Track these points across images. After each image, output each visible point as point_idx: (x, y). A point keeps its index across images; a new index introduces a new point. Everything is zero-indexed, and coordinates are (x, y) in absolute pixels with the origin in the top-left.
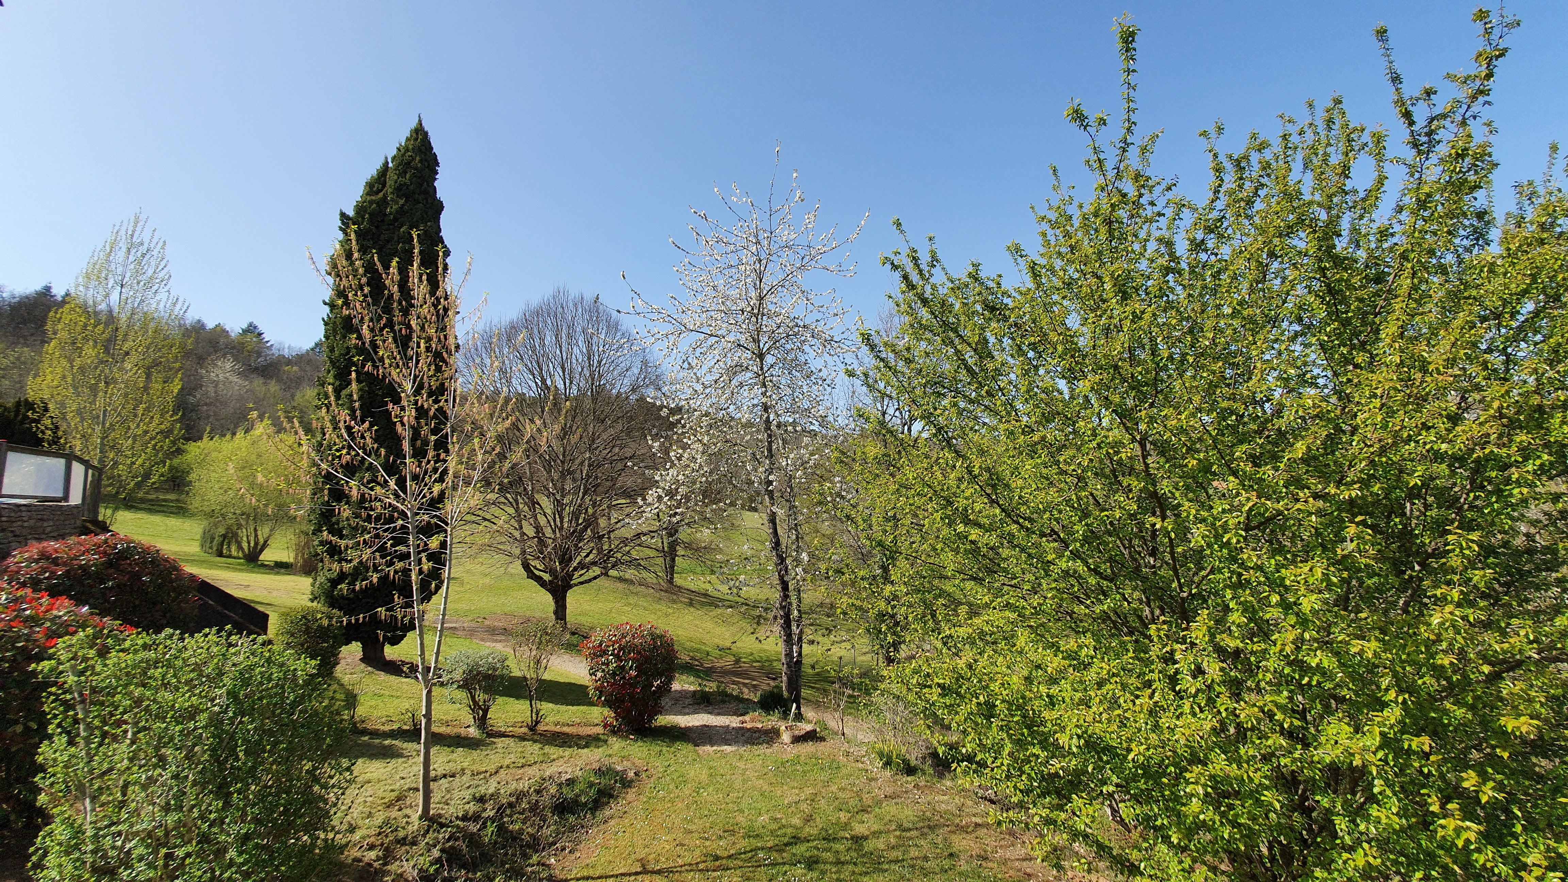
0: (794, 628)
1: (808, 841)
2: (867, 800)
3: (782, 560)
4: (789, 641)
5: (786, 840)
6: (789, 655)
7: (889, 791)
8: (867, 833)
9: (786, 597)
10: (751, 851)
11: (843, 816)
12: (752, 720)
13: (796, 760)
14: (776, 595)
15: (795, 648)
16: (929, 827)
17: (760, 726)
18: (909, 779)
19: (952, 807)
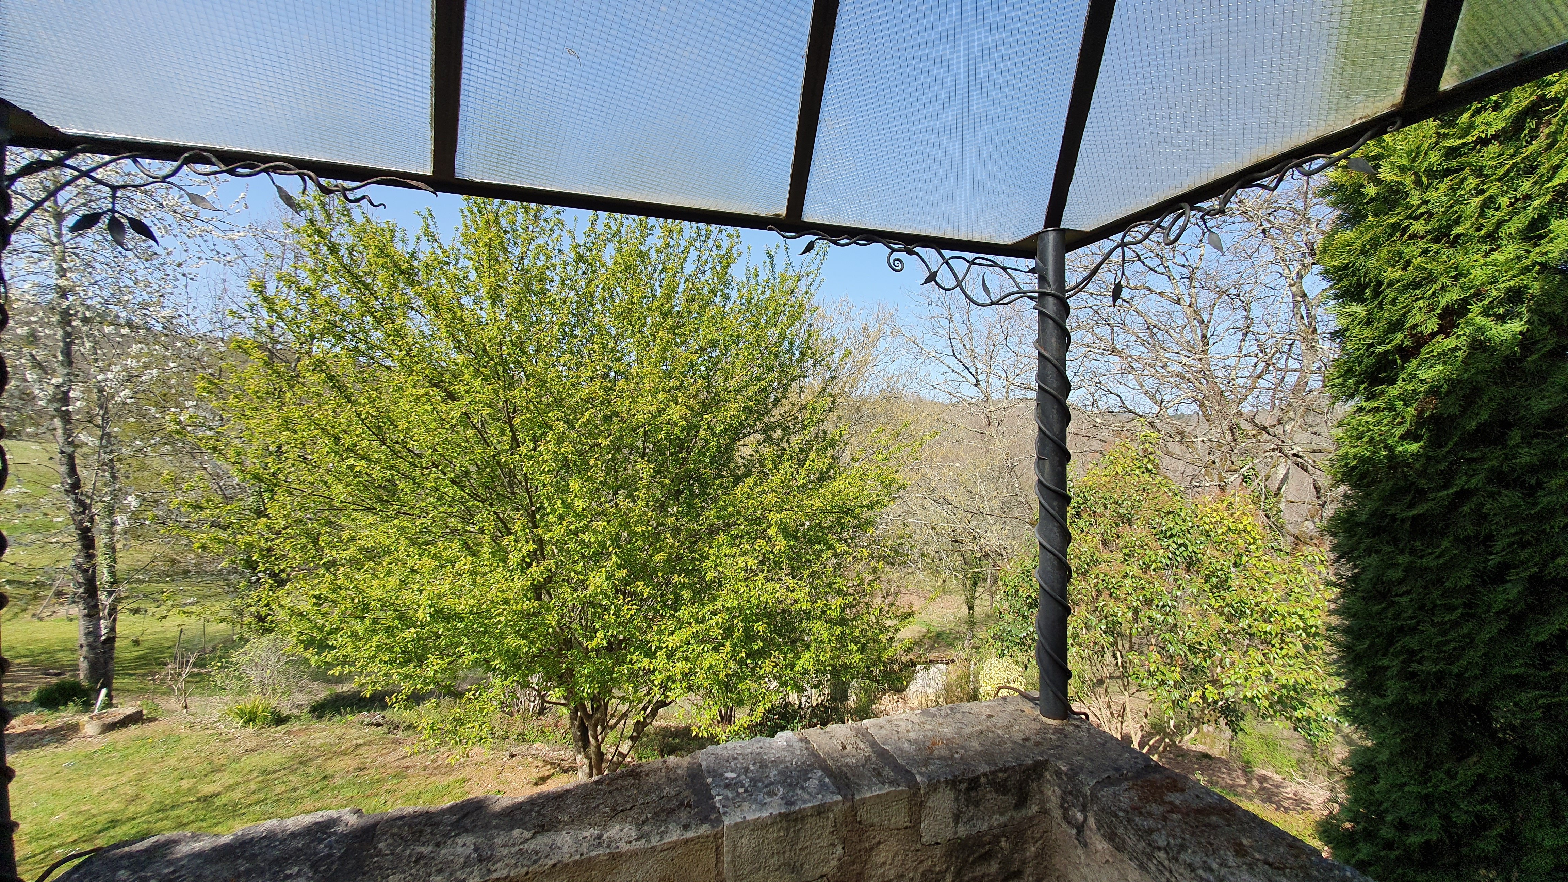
0: (103, 597)
1: (134, 819)
2: (219, 760)
3: (83, 506)
4: (93, 613)
5: (99, 827)
6: (93, 633)
7: (250, 745)
8: (219, 789)
9: (90, 557)
10: (43, 852)
11: (185, 784)
12: (26, 723)
13: (113, 747)
14: (71, 555)
15: (103, 623)
16: (301, 763)
17: (40, 726)
18: (279, 728)
19: (332, 740)
